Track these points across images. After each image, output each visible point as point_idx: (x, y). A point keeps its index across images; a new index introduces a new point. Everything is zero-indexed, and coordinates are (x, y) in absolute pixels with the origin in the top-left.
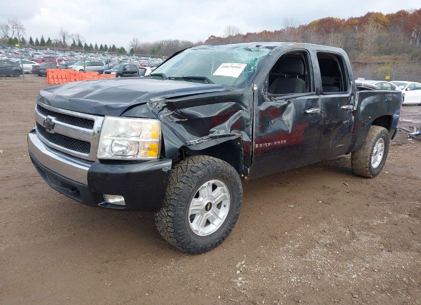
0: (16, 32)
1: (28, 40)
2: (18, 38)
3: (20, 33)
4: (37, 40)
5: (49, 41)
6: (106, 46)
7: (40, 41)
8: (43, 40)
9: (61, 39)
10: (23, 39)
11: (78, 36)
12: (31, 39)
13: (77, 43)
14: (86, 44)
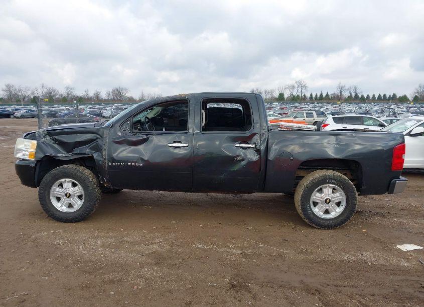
0: (300, 90)
1: (308, 96)
2: (300, 96)
3: (303, 91)
4: (316, 95)
5: (327, 95)
6: (385, 95)
7: (318, 96)
8: (321, 95)
9: (338, 92)
10: (304, 95)
11: (355, 88)
12: (311, 95)
13: (353, 95)
14: (362, 96)
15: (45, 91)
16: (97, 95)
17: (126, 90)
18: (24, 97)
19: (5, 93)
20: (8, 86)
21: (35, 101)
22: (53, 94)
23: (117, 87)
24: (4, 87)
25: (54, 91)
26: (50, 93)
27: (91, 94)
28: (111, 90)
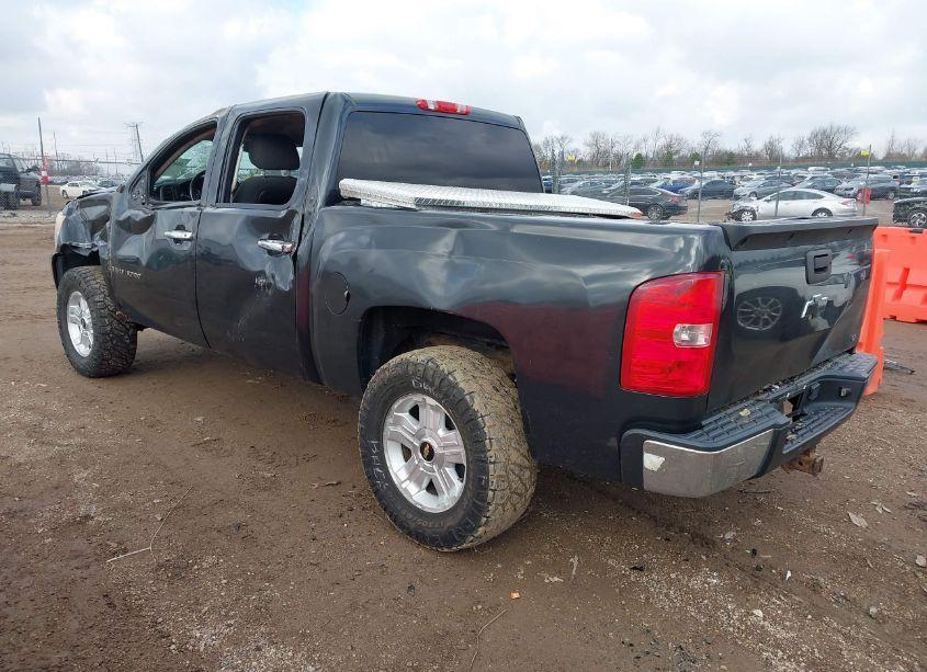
15: (662, 142)
16: (771, 149)
17: (848, 132)
18: (619, 157)
19: (588, 150)
20: (596, 138)
21: (639, 163)
22: (675, 147)
23: (825, 125)
24: (589, 139)
25: (679, 140)
26: (670, 146)
27: (758, 146)
28: (807, 134)
